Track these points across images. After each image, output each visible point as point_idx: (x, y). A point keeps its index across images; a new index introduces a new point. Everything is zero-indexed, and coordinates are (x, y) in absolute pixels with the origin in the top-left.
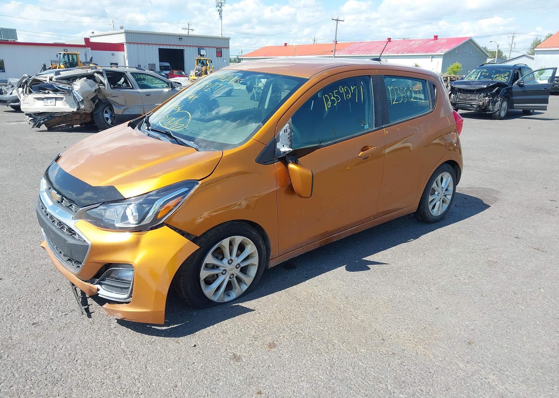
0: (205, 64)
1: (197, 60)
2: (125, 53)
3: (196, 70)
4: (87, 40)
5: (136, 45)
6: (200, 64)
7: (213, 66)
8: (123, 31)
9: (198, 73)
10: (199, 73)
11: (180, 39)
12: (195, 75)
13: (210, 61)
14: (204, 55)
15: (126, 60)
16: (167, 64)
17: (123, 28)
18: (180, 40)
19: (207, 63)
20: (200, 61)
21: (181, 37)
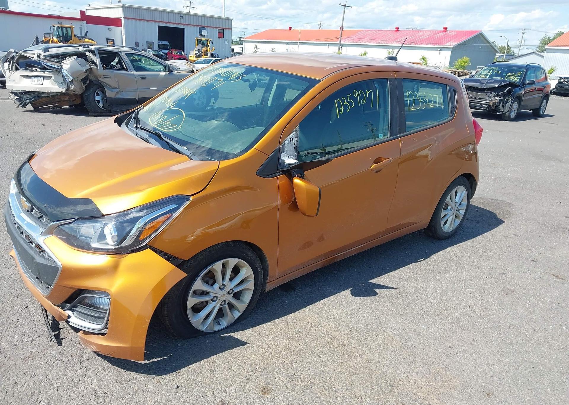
0: (206, 45)
1: (198, 40)
2: (123, 29)
4: (82, 13)
5: (134, 21)
6: (201, 44)
7: (213, 47)
8: (121, 5)
9: (198, 53)
11: (180, 17)
12: (194, 56)
13: (211, 42)
14: (205, 35)
15: (123, 36)
16: (167, 43)
17: (121, 1)
18: (181, 18)
19: (207, 44)
20: (200, 42)
21: (181, 15)
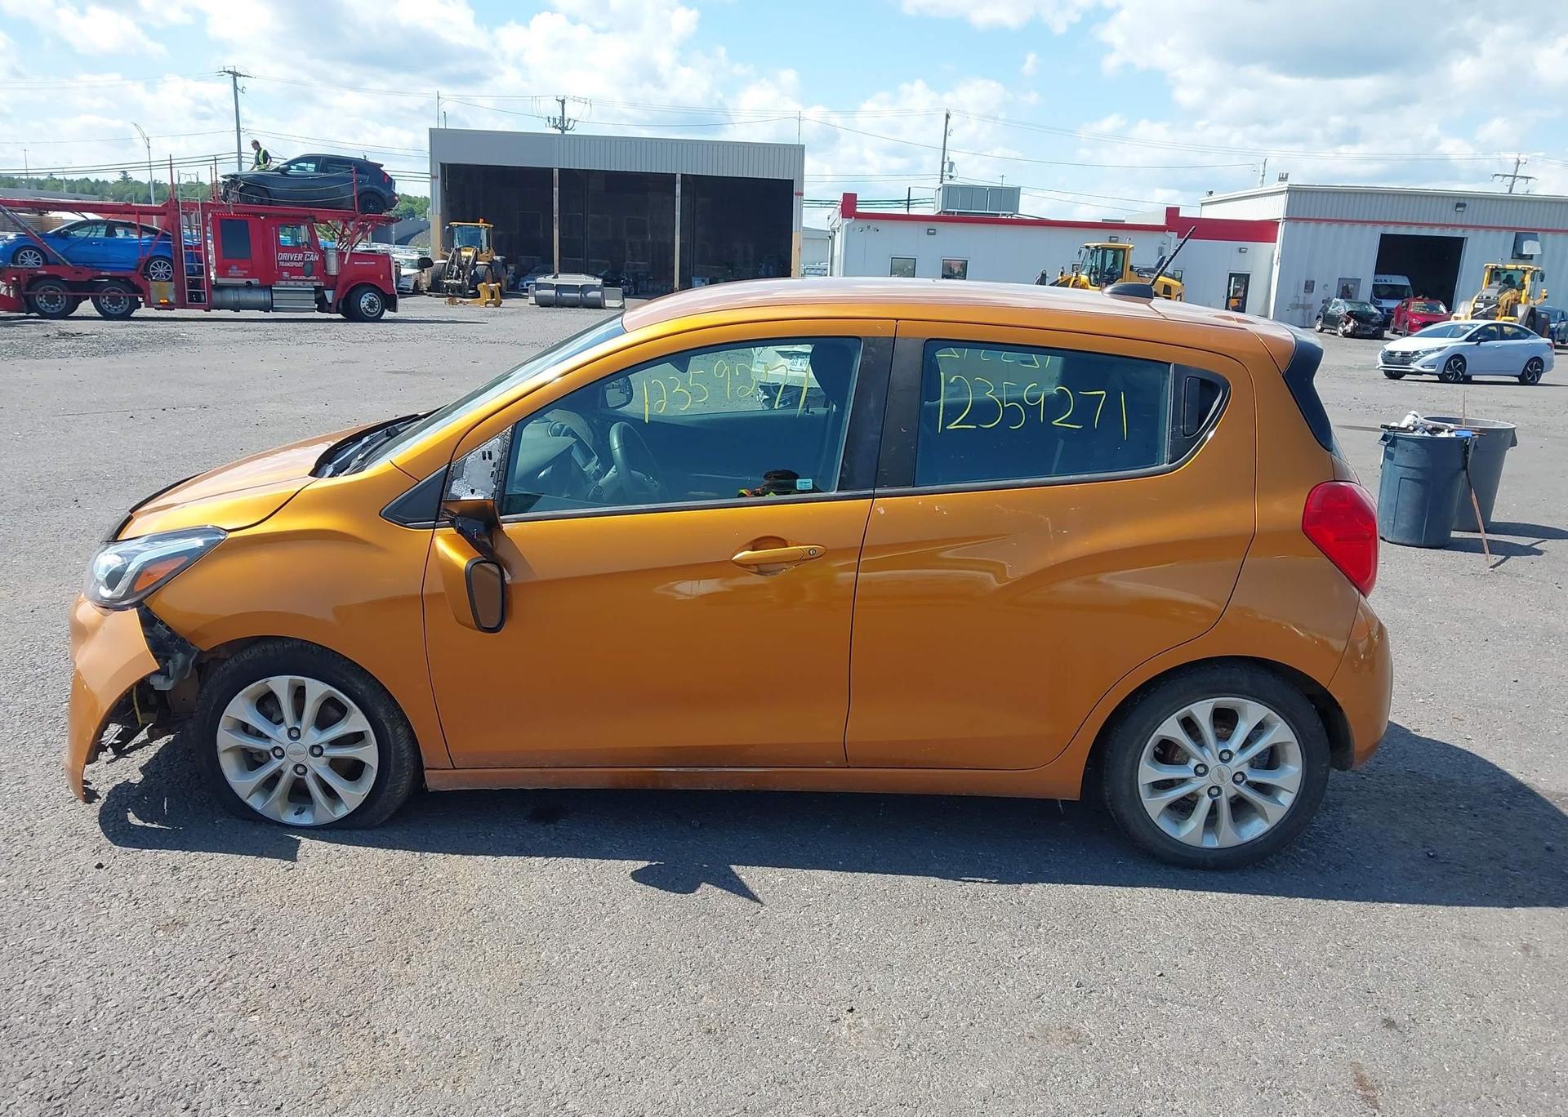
0: (1517, 284)
1: (1492, 270)
2: (1276, 248)
3: (1476, 302)
4: (1172, 213)
5: (1312, 225)
6: (1498, 283)
7: (1544, 290)
8: (1284, 186)
9: (1482, 309)
10: (1485, 310)
11: (1458, 205)
12: (1470, 316)
13: (1537, 275)
14: (1532, 256)
15: (1275, 265)
16: (1402, 281)
17: (1287, 177)
18: (1458, 209)
19: (1523, 281)
20: (1498, 274)
21: (1462, 201)
